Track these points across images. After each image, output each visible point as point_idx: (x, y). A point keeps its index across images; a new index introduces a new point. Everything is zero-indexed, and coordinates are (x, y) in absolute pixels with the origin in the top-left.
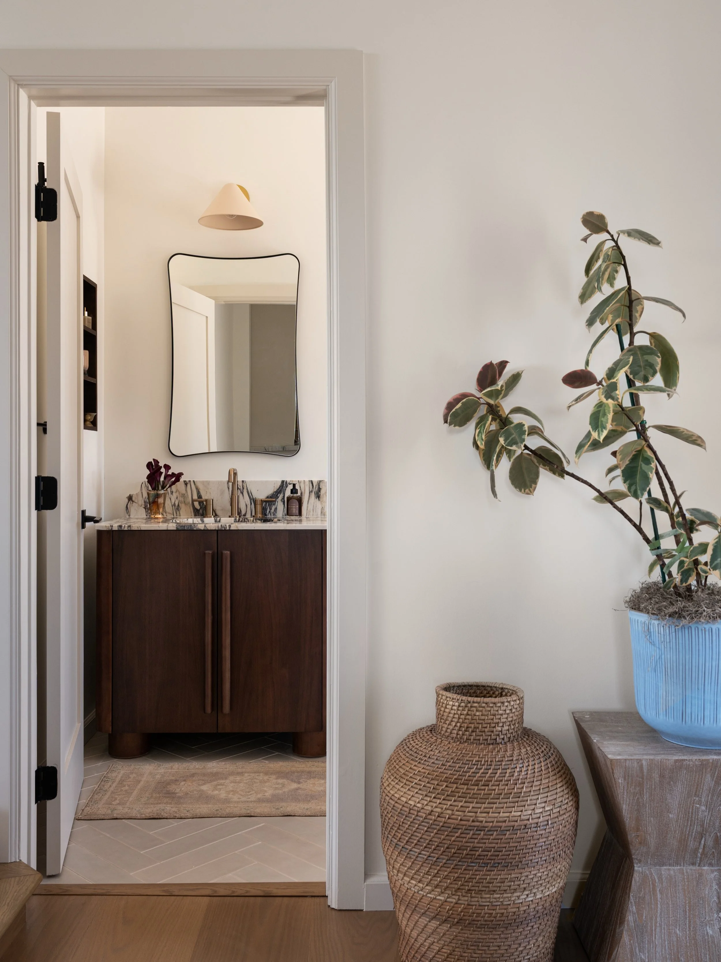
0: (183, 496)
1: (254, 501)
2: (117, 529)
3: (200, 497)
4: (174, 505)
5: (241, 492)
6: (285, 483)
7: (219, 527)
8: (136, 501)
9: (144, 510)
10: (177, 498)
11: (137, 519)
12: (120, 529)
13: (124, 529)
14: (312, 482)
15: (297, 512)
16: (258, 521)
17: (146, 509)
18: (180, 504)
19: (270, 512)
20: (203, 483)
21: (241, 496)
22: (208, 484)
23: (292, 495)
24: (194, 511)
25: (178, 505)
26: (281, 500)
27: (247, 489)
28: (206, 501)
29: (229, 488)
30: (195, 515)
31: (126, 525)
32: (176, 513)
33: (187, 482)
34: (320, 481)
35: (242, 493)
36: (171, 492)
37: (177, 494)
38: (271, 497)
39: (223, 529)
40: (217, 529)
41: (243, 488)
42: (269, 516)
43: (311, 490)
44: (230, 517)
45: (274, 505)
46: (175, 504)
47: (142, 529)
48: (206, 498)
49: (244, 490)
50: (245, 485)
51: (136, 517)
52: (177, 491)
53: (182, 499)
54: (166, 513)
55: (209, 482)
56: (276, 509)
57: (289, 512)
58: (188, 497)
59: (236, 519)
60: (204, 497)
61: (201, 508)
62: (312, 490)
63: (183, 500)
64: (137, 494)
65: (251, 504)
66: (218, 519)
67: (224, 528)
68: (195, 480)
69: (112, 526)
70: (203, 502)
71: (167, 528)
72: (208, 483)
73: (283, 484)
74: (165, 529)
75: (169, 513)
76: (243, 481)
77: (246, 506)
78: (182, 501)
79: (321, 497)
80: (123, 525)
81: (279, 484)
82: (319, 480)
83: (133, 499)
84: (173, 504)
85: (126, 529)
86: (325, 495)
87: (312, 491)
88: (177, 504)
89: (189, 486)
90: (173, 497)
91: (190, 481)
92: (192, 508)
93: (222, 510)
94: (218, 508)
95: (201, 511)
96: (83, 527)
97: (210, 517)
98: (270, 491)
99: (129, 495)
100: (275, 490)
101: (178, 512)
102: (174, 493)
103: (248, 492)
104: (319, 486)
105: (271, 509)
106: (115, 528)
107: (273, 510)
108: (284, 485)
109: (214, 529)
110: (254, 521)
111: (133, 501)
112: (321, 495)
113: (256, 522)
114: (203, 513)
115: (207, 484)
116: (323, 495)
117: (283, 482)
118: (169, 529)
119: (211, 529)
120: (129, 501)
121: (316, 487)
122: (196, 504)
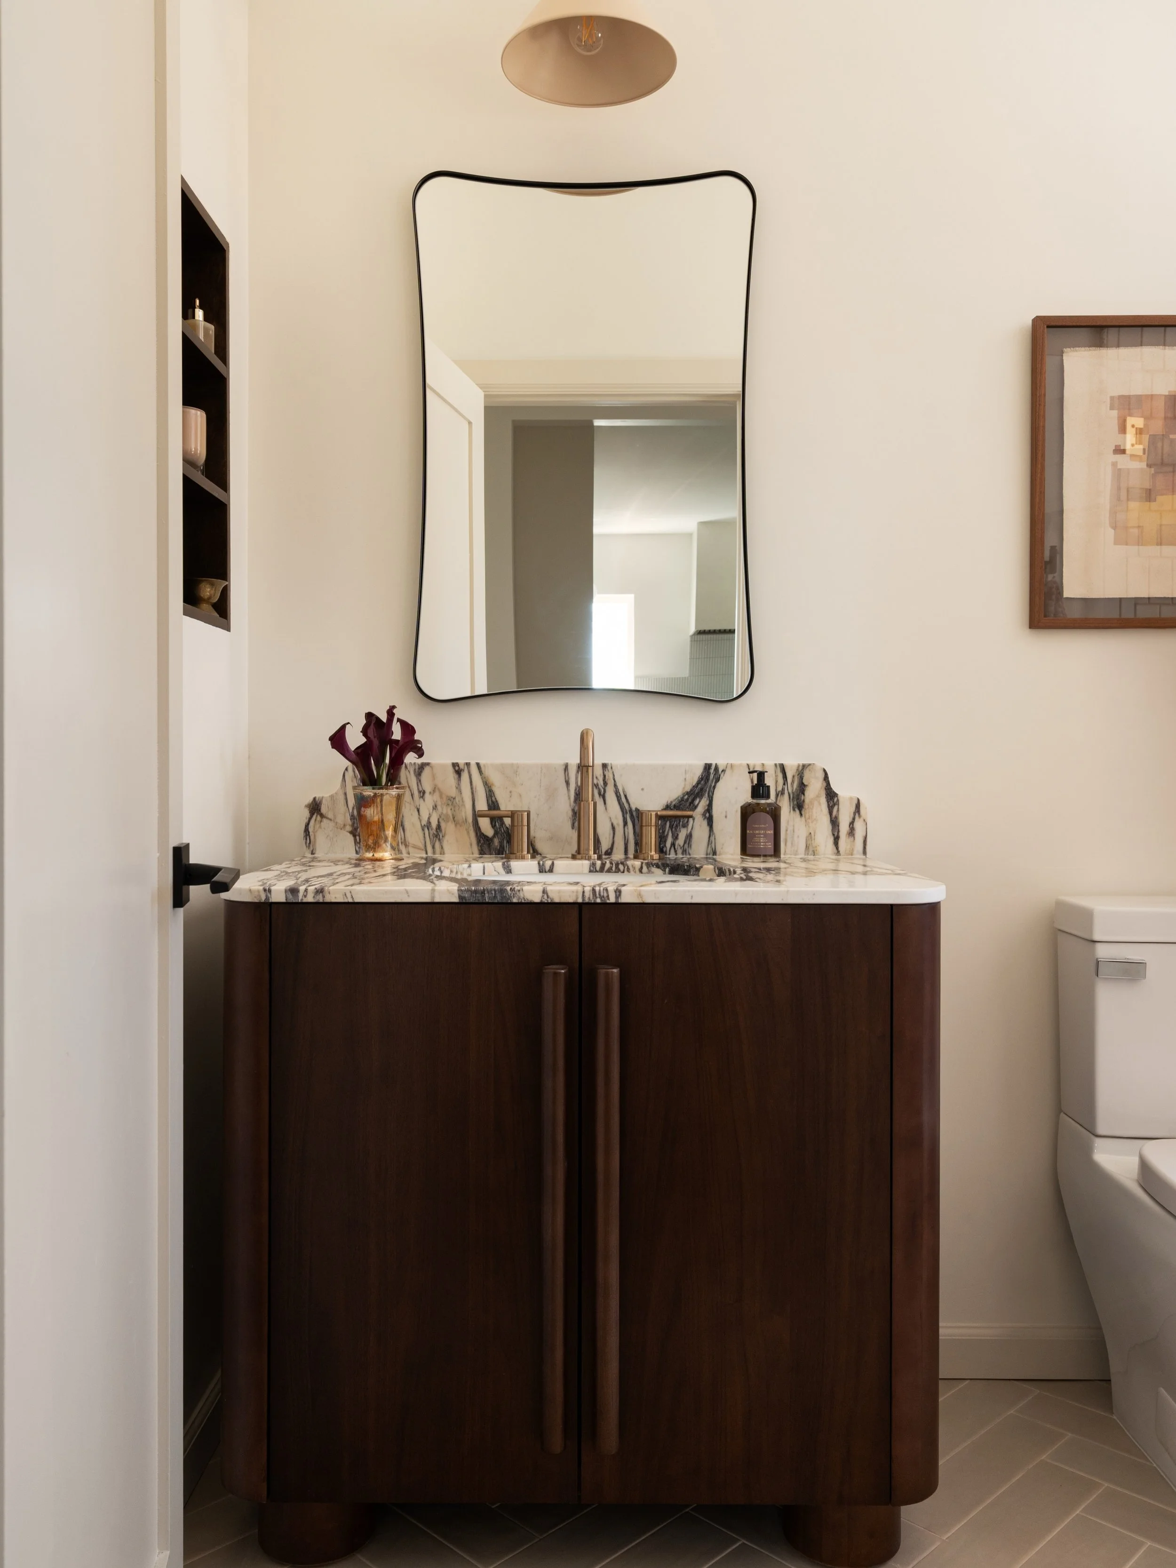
0: (451, 800)
1: (635, 817)
2: (283, 900)
3: (493, 805)
4: (429, 825)
5: (600, 794)
6: (712, 771)
7: (587, 895)
8: (330, 815)
9: (351, 838)
10: (435, 807)
11: (336, 862)
12: (291, 899)
13: (305, 900)
14: (782, 768)
15: (770, 845)
16: (654, 869)
17: (355, 836)
18: (443, 825)
19: (673, 845)
20: (502, 769)
21: (600, 802)
22: (516, 772)
23: (755, 801)
24: (478, 842)
25: (439, 827)
26: (704, 815)
27: (615, 785)
28: (513, 815)
29: (567, 783)
30: (482, 852)
31: (311, 889)
32: (433, 847)
33: (461, 766)
34: (804, 766)
35: (603, 796)
36: (420, 792)
37: (436, 796)
38: (676, 807)
39: (598, 901)
40: (580, 900)
41: (605, 784)
42: (672, 856)
43: (780, 788)
44: (574, 857)
45: (685, 826)
46: (429, 823)
47: (357, 900)
48: (511, 808)
49: (608, 789)
50: (609, 775)
51: (332, 856)
52: (434, 791)
53: (447, 811)
54: (406, 846)
55: (518, 766)
56: (689, 837)
57: (749, 846)
58: (464, 805)
59: (594, 864)
60: (506, 805)
61: (496, 833)
62: (783, 790)
63: (450, 813)
64: (332, 797)
65: (625, 824)
66: (548, 864)
67: (601, 897)
68: (482, 762)
69: (270, 891)
70: (500, 818)
71: (433, 897)
72: (515, 769)
73: (709, 774)
74: (426, 899)
75: (415, 847)
76: (604, 766)
77: (613, 828)
78: (447, 815)
79: (806, 806)
80: (302, 888)
81: (699, 772)
82: (801, 762)
83: (324, 810)
84: (424, 822)
85: (310, 899)
86: (816, 803)
87: (783, 792)
88: (434, 824)
89: (465, 776)
90: (426, 806)
91: (468, 765)
92: (472, 834)
93: (551, 839)
94: (539, 834)
95: (496, 842)
96: (179, 900)
97: (523, 858)
98: (674, 790)
99: (311, 799)
100: (688, 789)
101: (437, 845)
102: (427, 795)
103: (617, 793)
104: (801, 779)
105: (676, 838)
106: (278, 895)
107: (681, 841)
108: (712, 776)
109: (571, 900)
110: (645, 869)
111: (322, 816)
112: (807, 801)
113: (649, 872)
114: (502, 847)
115: (512, 771)
116: (811, 803)
117: (707, 767)
118: (437, 900)
119: (563, 900)
120: (312, 814)
121: (793, 782)
122: (485, 824)
